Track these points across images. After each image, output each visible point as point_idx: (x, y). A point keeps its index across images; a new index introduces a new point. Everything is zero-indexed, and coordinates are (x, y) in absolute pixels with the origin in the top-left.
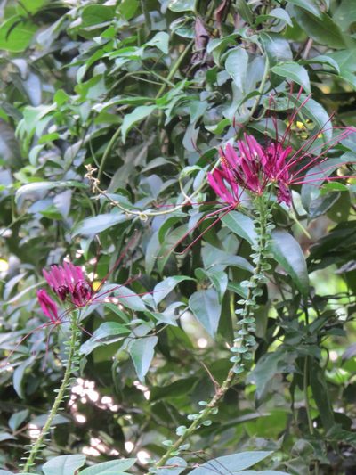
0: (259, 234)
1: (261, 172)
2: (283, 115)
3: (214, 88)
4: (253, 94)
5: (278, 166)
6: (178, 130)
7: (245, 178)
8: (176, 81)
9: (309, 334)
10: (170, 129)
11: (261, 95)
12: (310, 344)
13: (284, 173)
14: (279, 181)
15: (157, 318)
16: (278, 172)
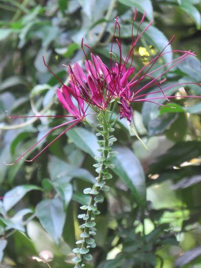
0: (102, 146)
1: (105, 90)
2: (128, 41)
3: (65, 15)
4: (101, 21)
5: (121, 85)
6: (31, 52)
7: (91, 95)
8: (31, 8)
9: (145, 243)
10: (23, 51)
11: (108, 22)
12: (146, 252)
13: (126, 91)
14: (122, 98)
15: (6, 223)
16: (121, 90)
